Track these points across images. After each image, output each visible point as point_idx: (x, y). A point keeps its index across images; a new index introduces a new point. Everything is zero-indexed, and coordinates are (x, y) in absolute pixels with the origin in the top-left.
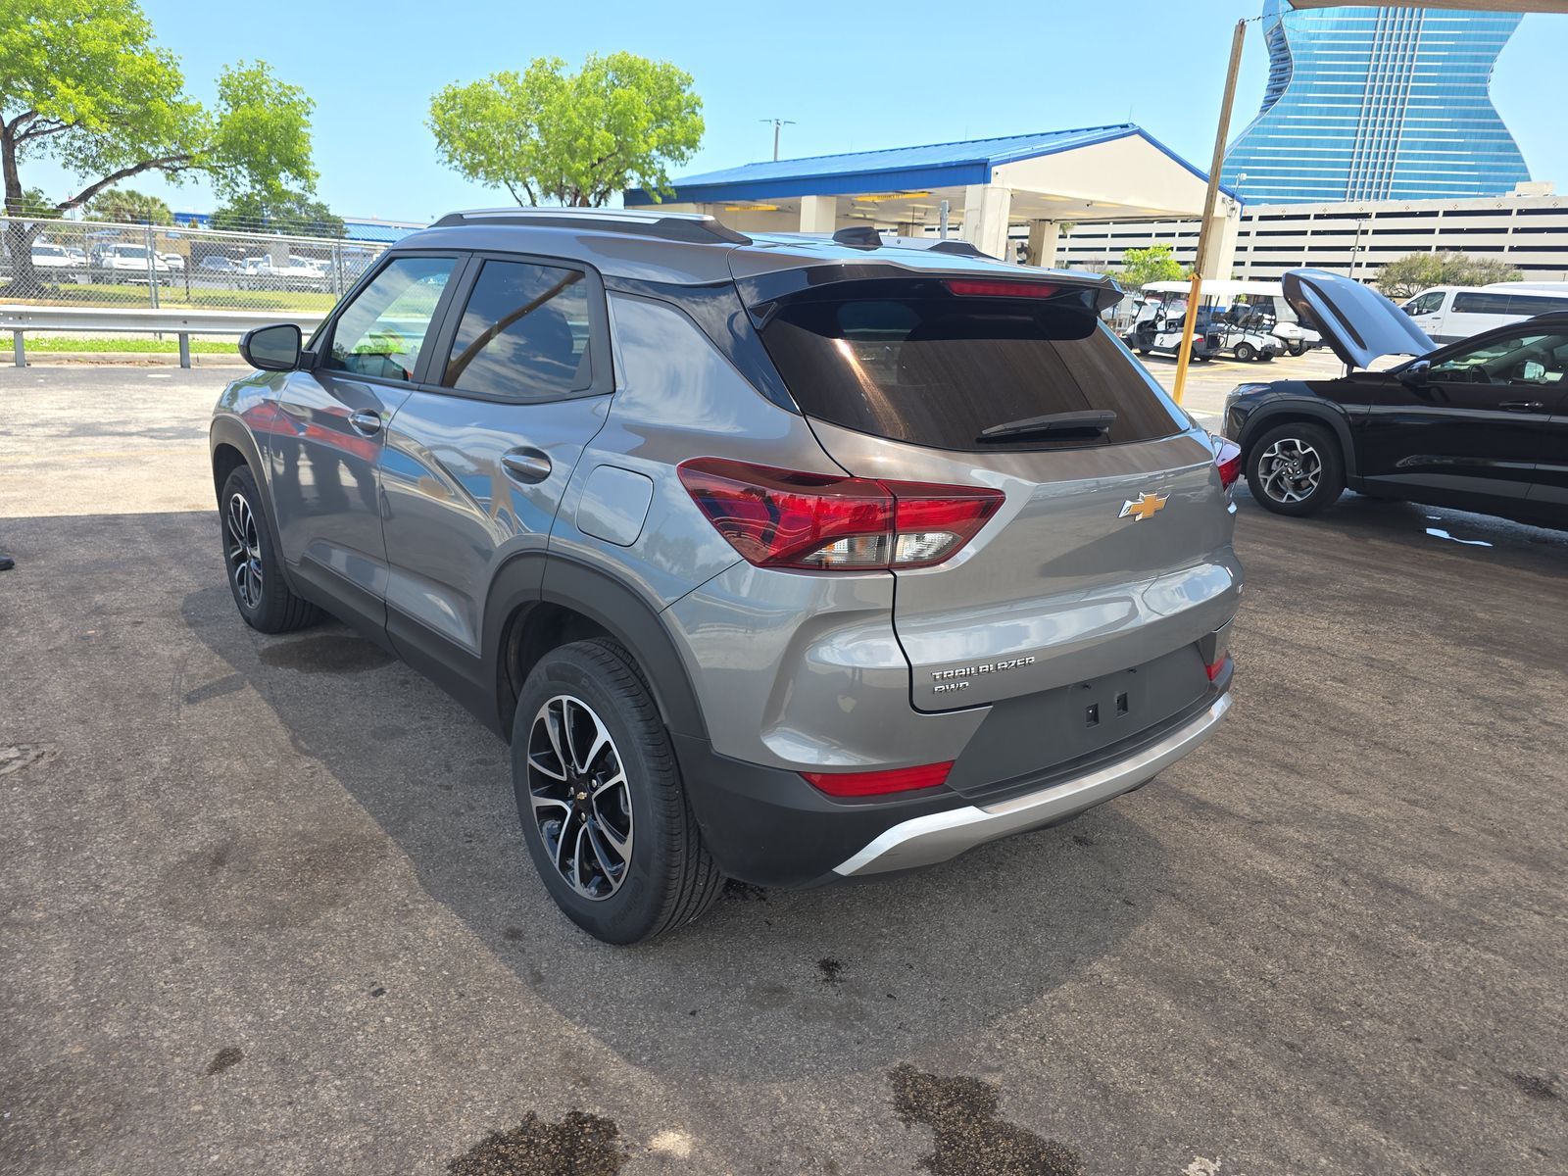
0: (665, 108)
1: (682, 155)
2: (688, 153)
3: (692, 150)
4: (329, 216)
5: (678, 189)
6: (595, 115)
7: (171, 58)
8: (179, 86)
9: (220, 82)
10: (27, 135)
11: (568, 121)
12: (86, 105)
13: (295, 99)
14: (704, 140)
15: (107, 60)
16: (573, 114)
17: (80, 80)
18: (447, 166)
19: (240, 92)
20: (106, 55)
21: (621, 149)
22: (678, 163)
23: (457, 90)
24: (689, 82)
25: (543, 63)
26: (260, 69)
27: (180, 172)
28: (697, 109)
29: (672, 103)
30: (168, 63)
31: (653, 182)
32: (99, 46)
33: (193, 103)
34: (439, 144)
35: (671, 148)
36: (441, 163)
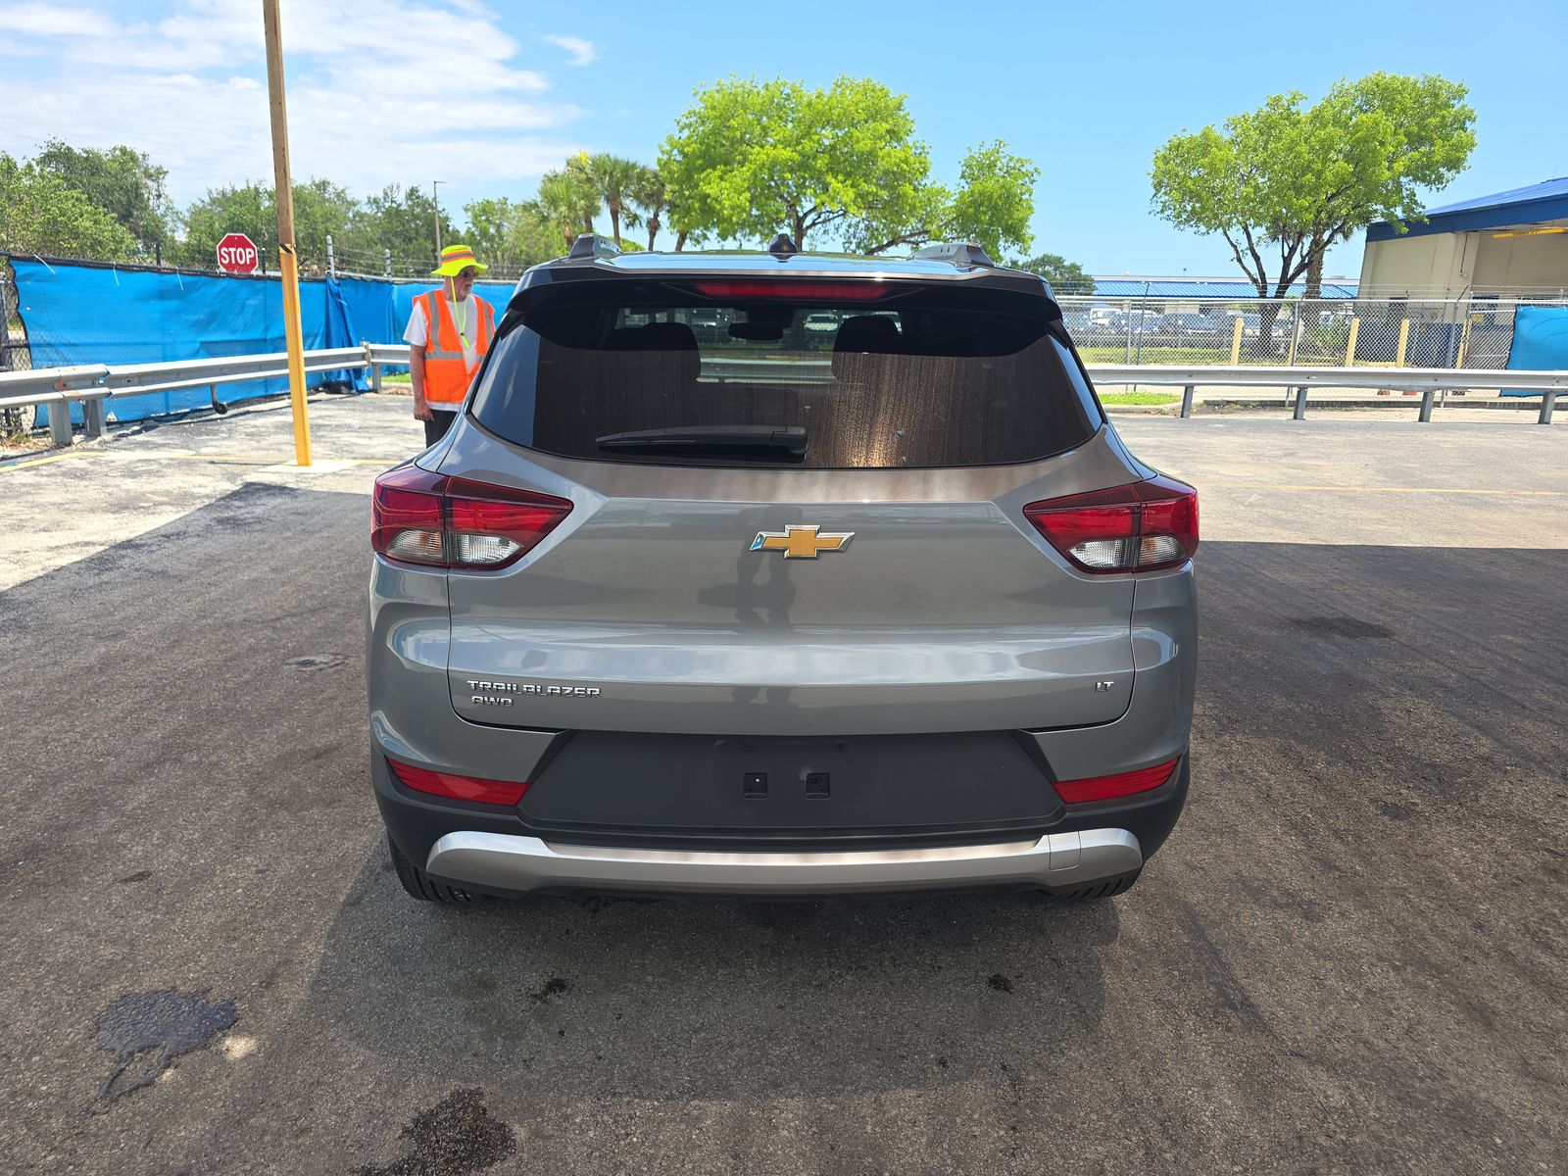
0: (1423, 128)
1: (1440, 179)
2: (1448, 175)
3: (1453, 171)
4: (1080, 275)
5: (1432, 217)
6: (1331, 148)
7: (923, 148)
8: (925, 170)
9: (963, 163)
10: (814, 224)
11: (1295, 157)
12: (848, 195)
13: (1023, 169)
14: (1471, 158)
15: (871, 156)
16: (1303, 148)
17: (848, 175)
18: (1159, 215)
19: (978, 169)
20: (870, 153)
21: (1360, 180)
22: (1433, 187)
23: (1183, 138)
24: (1459, 94)
25: (1278, 99)
26: (997, 147)
27: (921, 244)
28: (1468, 124)
29: (1434, 121)
30: (921, 154)
31: (1399, 212)
32: (864, 146)
33: (937, 186)
34: (1155, 195)
35: (1426, 173)
36: (1153, 213)
